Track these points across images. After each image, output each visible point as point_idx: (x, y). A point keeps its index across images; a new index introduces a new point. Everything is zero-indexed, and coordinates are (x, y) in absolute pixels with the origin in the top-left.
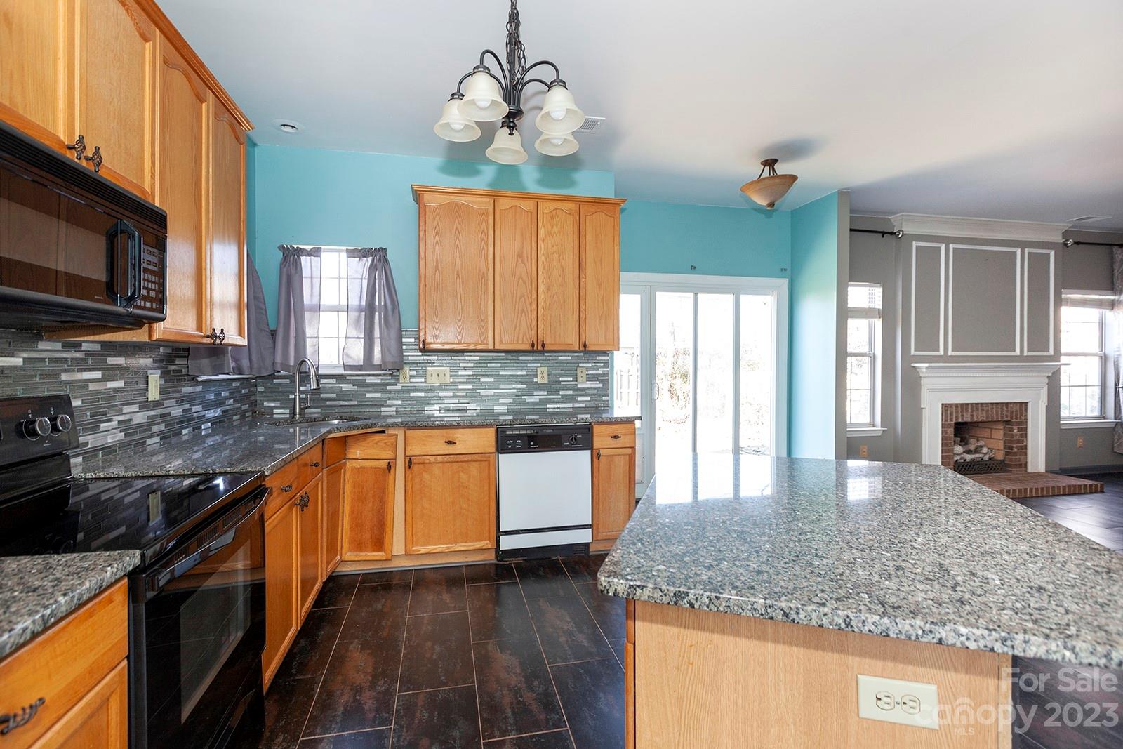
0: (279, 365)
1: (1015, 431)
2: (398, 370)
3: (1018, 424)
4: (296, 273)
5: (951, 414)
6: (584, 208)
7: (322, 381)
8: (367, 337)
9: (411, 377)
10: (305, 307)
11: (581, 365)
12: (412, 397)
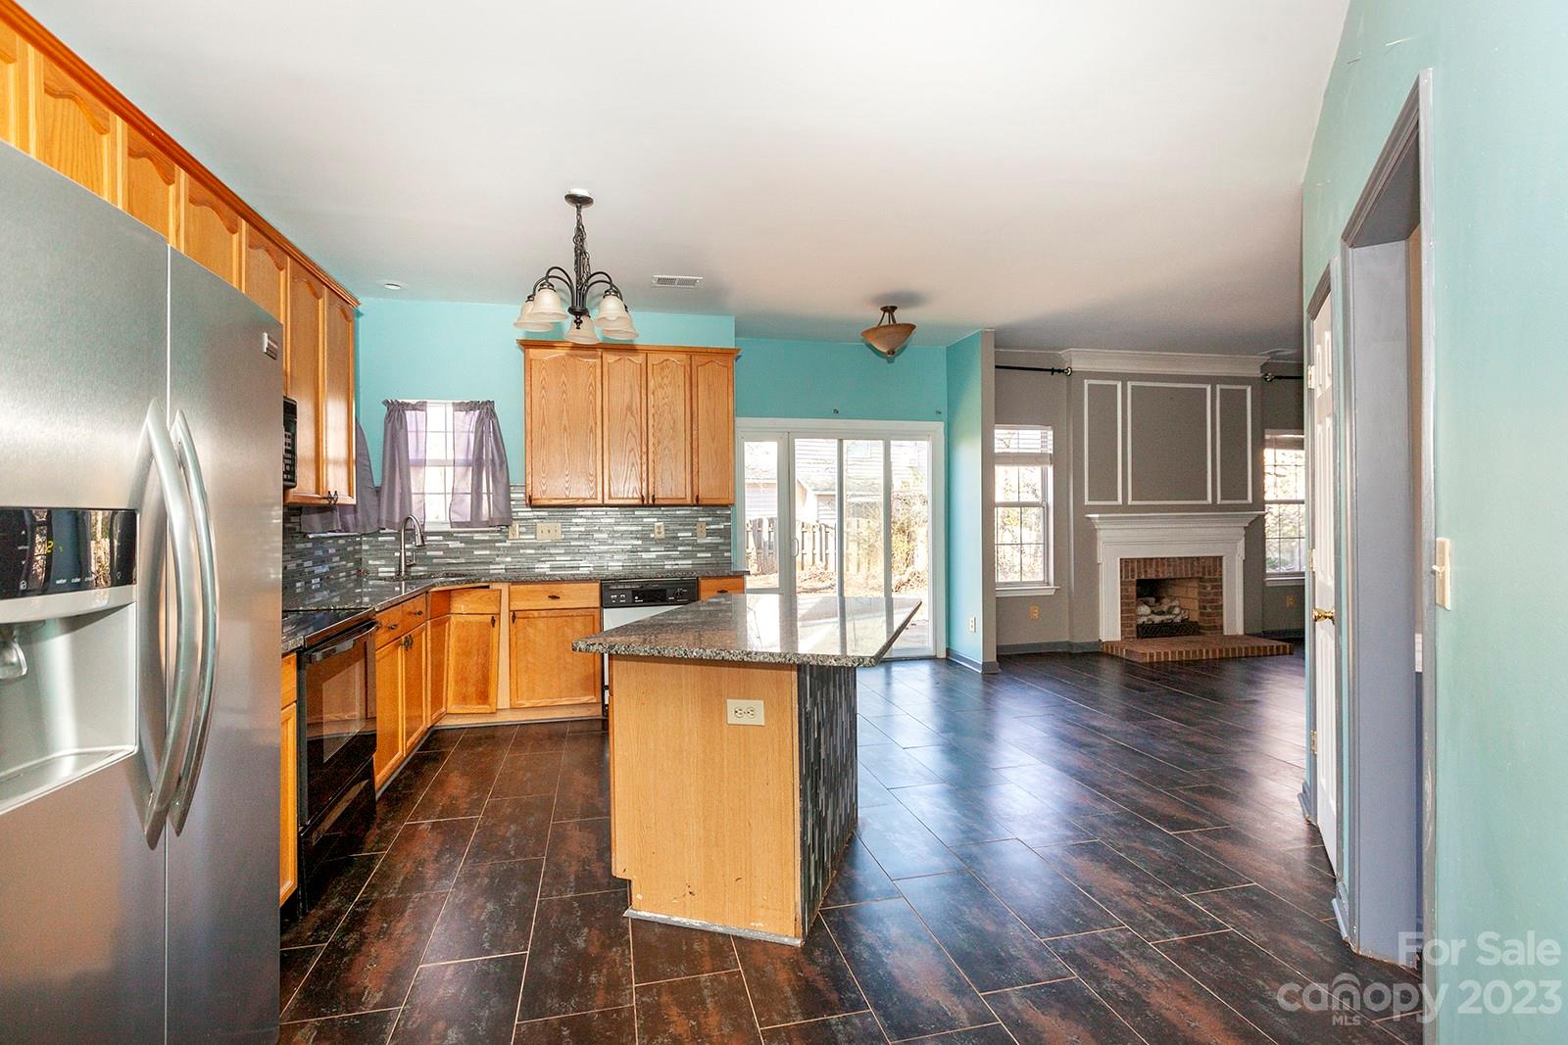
0: (384, 522)
1: (1209, 589)
2: (507, 526)
3: (1211, 580)
4: (401, 428)
5: (1133, 570)
6: (697, 359)
7: (428, 538)
8: (474, 493)
9: (520, 533)
10: (411, 462)
11: (700, 519)
12: (521, 554)
